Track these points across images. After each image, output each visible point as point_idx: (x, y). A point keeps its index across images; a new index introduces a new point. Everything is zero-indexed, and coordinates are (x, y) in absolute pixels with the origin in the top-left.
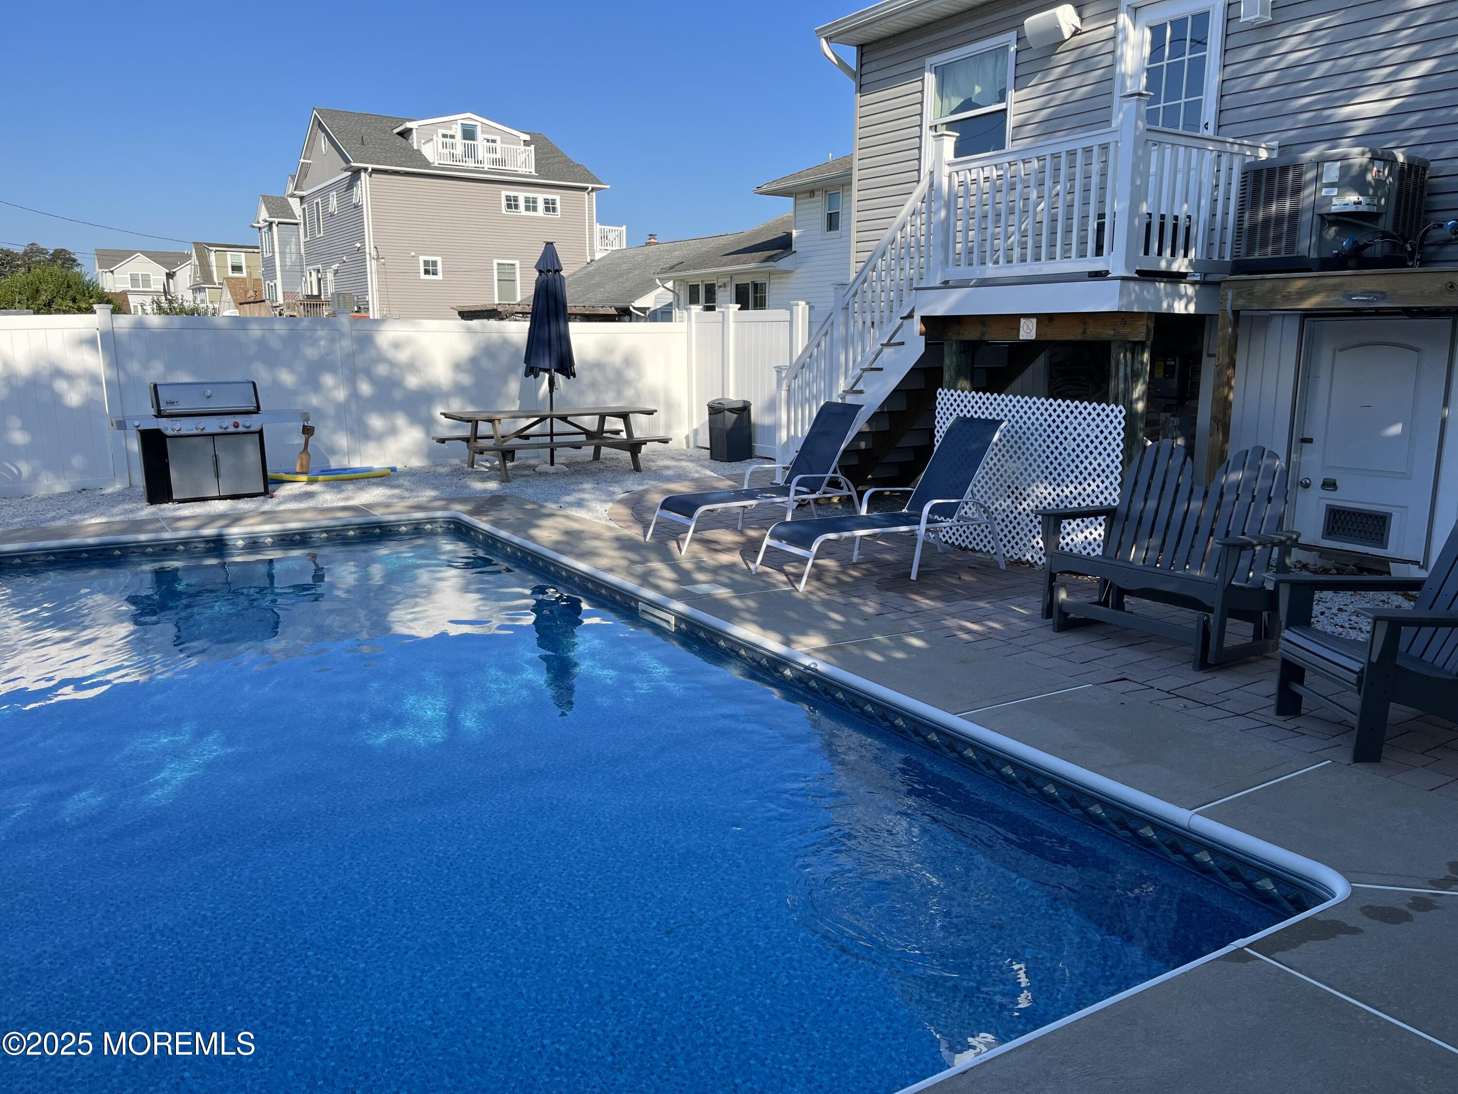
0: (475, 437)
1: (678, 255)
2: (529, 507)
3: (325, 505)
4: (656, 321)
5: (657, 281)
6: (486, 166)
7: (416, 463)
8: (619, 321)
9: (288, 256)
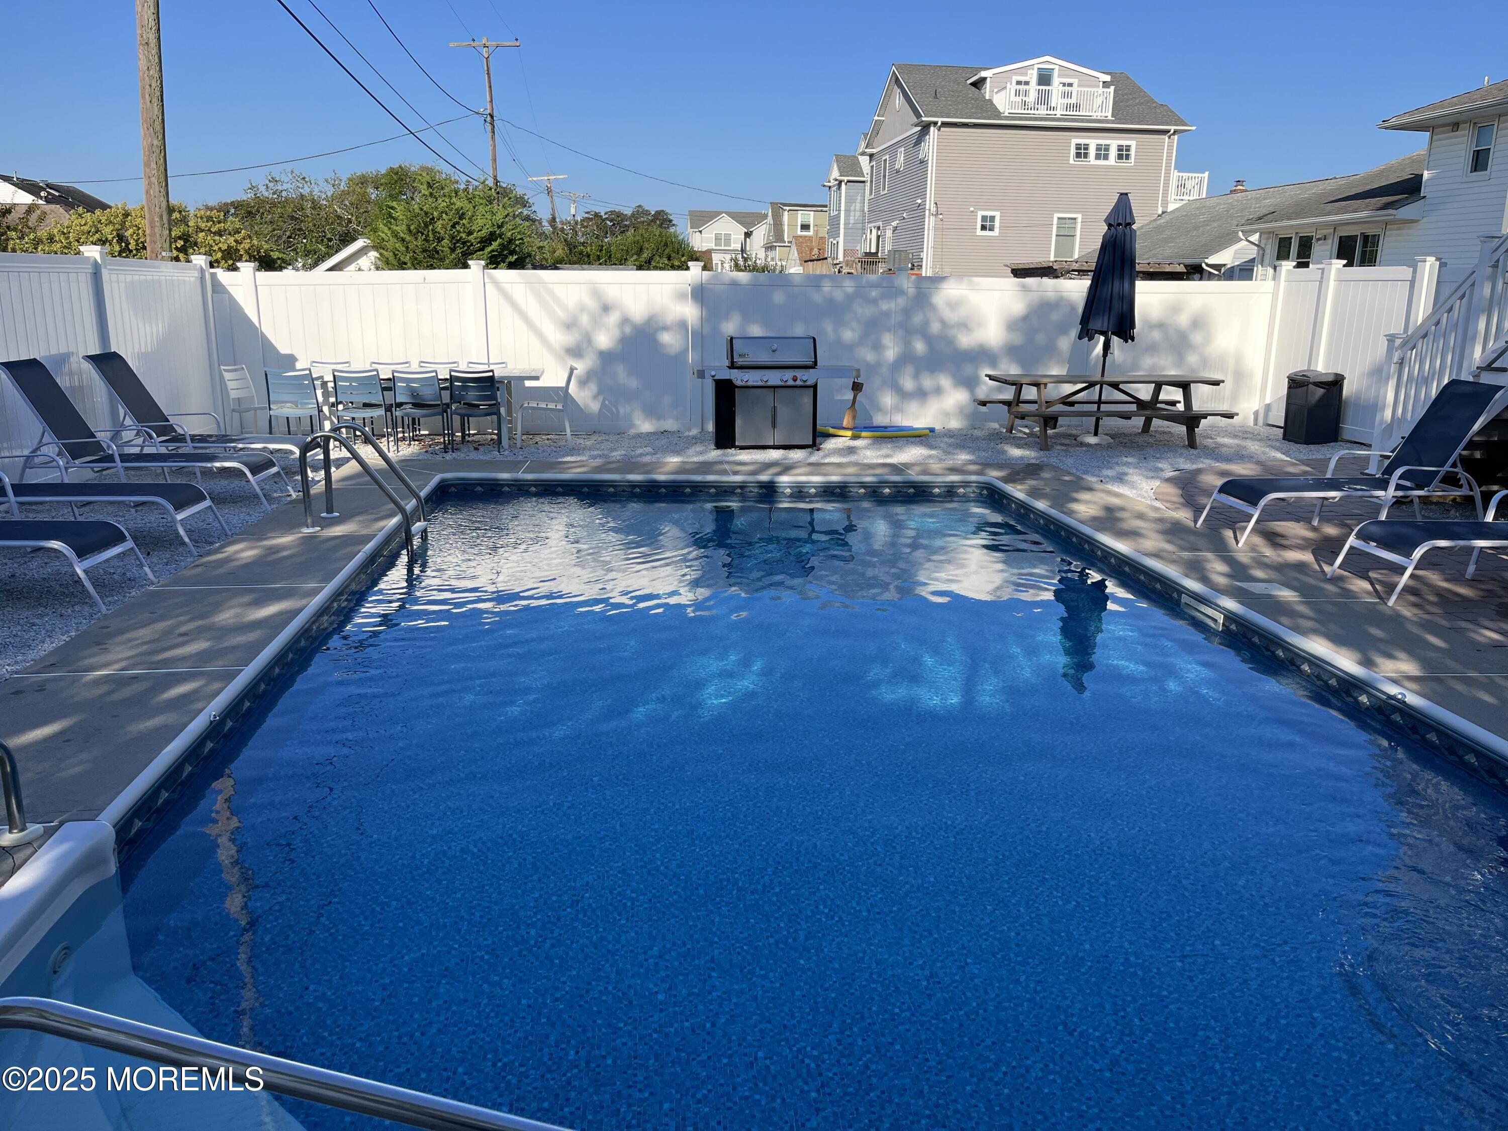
0: (1018, 400)
1: (1268, 203)
2: (1066, 478)
3: (865, 461)
4: (1232, 280)
5: (1240, 234)
6: (1059, 113)
7: (955, 424)
8: (1188, 279)
9: (852, 214)
